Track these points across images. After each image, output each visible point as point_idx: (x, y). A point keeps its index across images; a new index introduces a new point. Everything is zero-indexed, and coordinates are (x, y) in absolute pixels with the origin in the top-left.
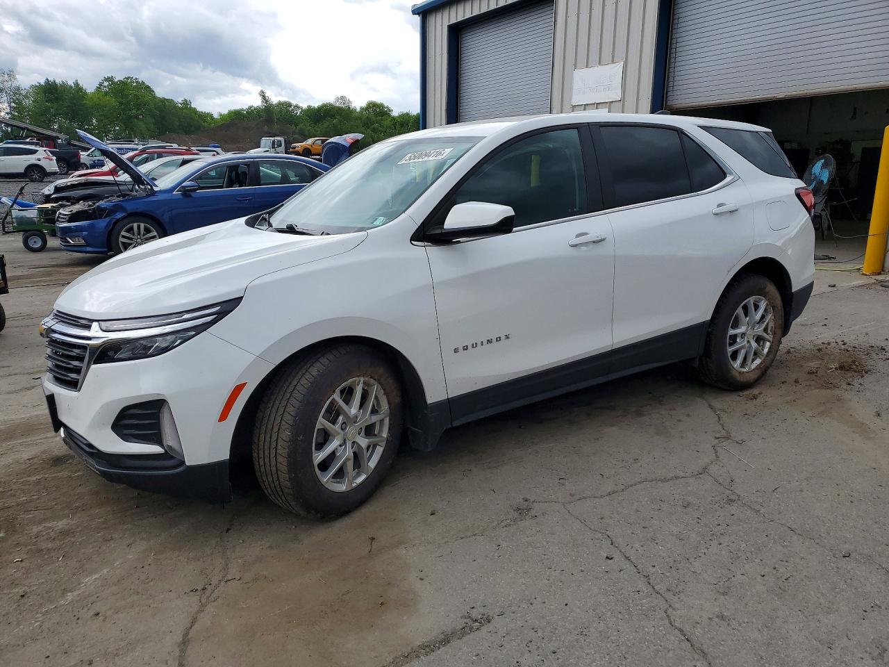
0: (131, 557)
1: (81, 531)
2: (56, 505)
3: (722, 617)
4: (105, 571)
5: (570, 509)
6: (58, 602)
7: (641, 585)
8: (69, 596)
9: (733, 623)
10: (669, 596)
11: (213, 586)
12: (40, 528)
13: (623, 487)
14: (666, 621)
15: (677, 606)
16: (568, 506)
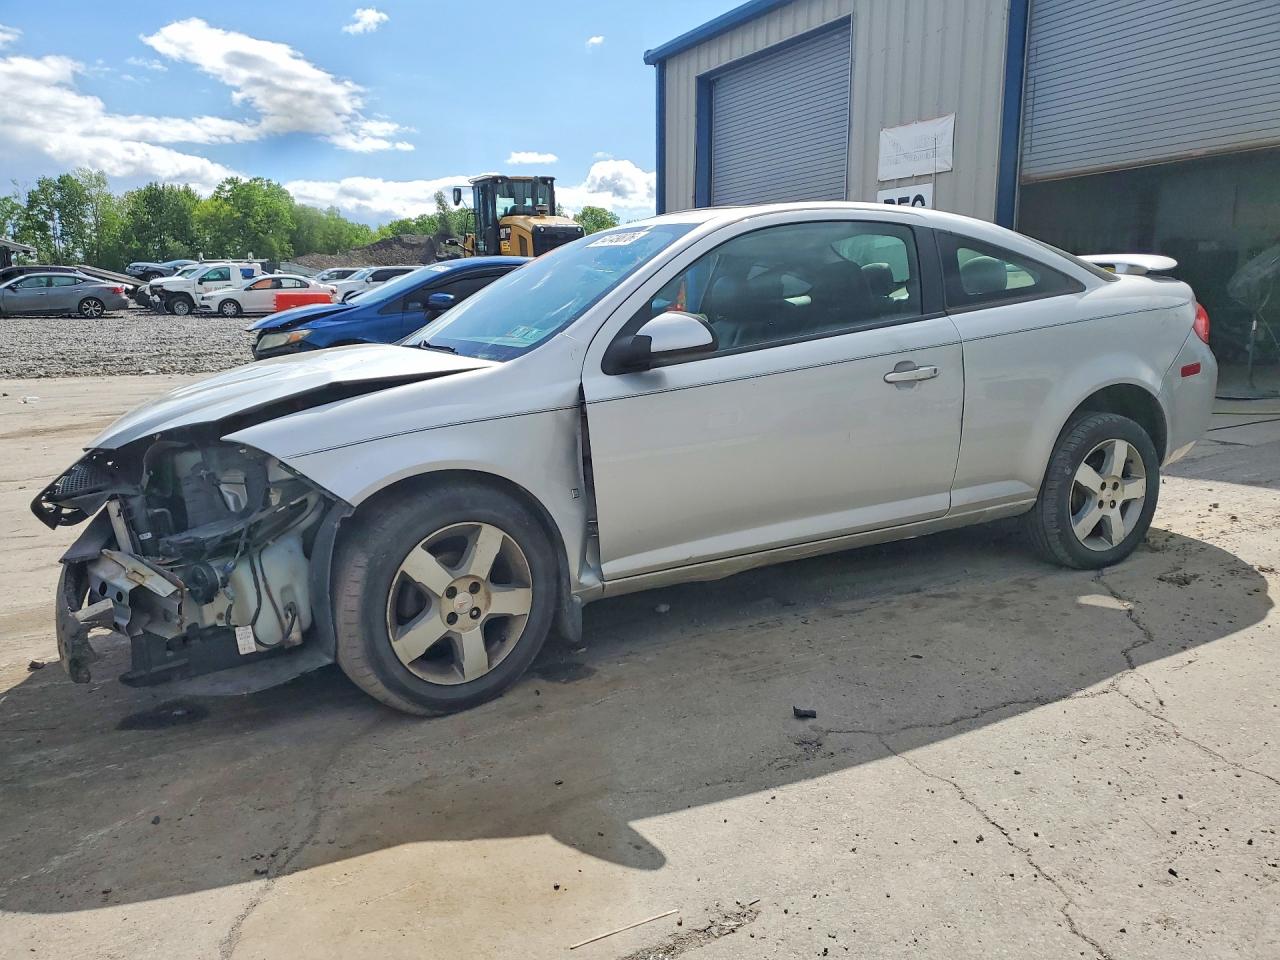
0: (164, 803)
1: (93, 763)
2: (62, 724)
3: (1166, 923)
4: (120, 824)
5: (890, 744)
6: (36, 870)
7: (1016, 863)
8: (56, 862)
9: (1188, 933)
10: (1068, 884)
11: (289, 851)
12: (31, 757)
13: (976, 711)
14: (1066, 927)
15: (1083, 900)
16: (884, 738)
